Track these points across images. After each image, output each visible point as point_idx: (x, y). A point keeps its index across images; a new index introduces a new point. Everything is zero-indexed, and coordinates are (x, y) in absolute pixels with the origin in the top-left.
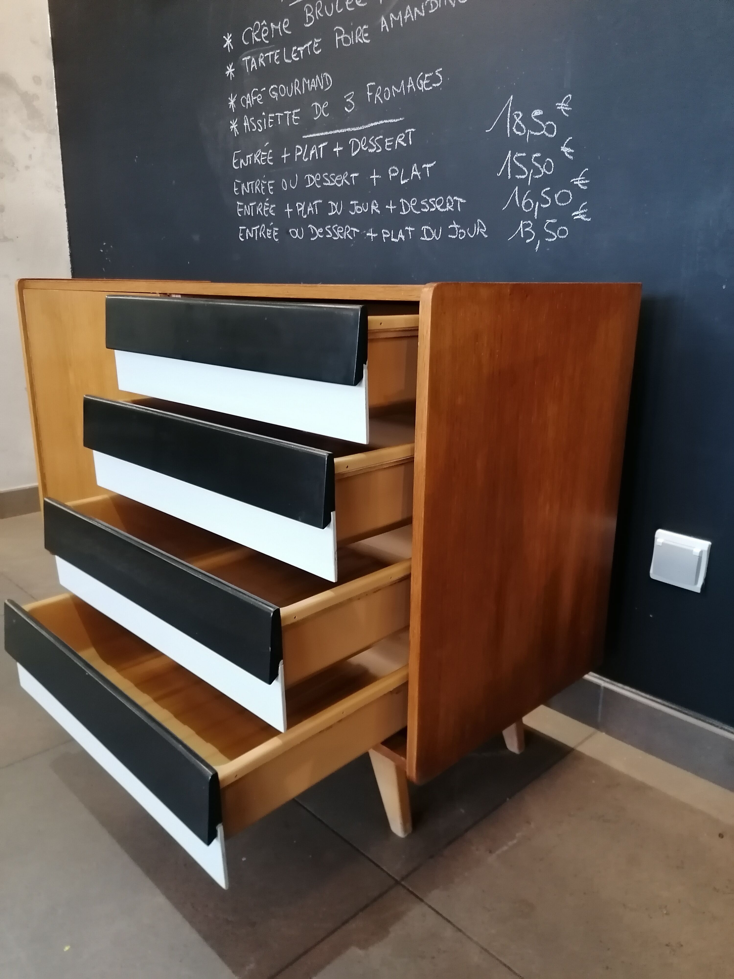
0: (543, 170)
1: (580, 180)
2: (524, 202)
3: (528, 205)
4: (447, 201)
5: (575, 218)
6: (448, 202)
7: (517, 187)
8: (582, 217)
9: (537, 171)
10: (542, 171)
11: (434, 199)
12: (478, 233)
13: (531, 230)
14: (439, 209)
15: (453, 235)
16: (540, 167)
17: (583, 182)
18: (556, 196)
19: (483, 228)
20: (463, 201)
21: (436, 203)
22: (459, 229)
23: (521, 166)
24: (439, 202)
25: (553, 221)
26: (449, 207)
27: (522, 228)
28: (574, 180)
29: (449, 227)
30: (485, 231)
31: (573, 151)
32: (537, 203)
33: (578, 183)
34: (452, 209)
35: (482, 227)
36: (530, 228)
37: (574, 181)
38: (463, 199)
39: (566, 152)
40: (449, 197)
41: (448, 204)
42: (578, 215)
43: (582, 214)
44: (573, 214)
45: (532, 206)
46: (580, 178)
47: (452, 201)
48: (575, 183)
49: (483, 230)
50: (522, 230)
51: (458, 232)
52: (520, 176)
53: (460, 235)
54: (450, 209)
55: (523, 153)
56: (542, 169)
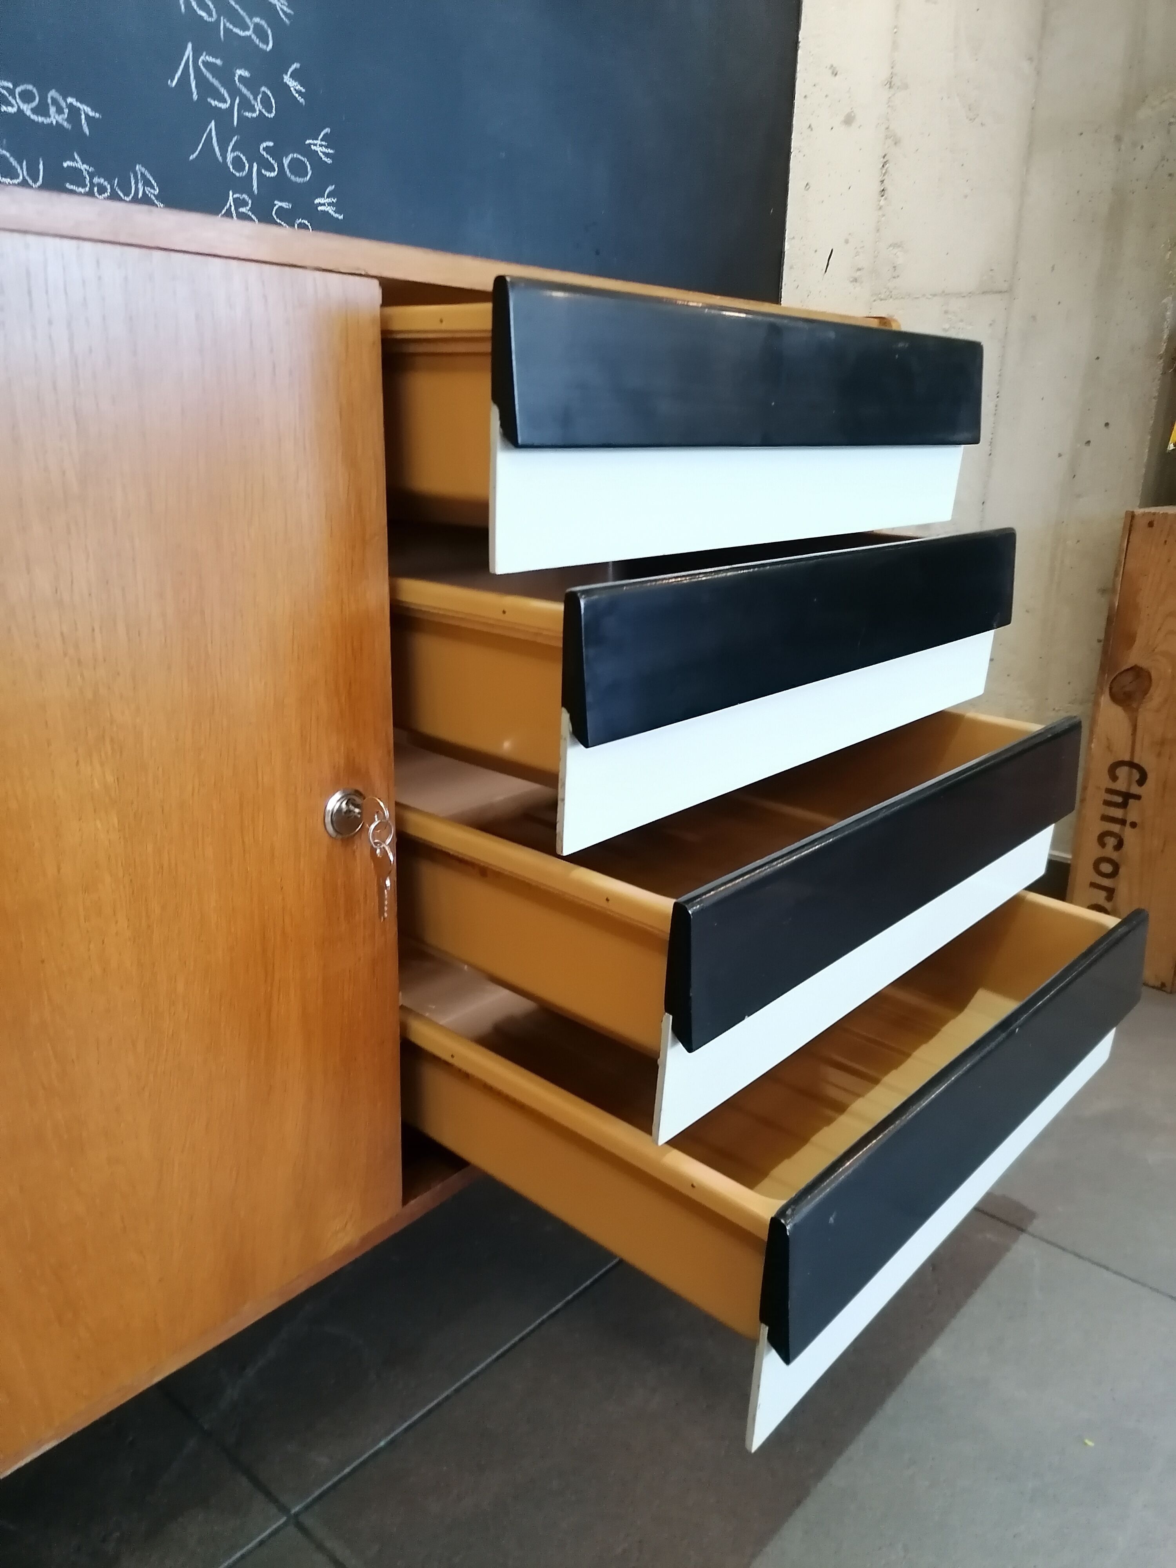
0: (258, 106)
1: (321, 146)
2: (230, 156)
3: (237, 162)
4: (49, 101)
5: (320, 208)
6: (52, 104)
7: (213, 123)
8: (330, 210)
9: (246, 105)
10: (256, 106)
11: (10, 86)
12: (140, 195)
13: (250, 213)
14: (28, 113)
15: (78, 186)
16: (251, 98)
17: (324, 150)
18: (286, 162)
19: (153, 187)
20: (94, 114)
21: (17, 96)
22: (92, 176)
23: (216, 83)
24: (27, 97)
25: (286, 205)
26: (54, 118)
27: (232, 204)
28: (311, 141)
29: (65, 165)
30: (156, 193)
31: (303, 90)
32: (255, 165)
33: (318, 149)
34: (65, 124)
35: (147, 183)
36: (248, 208)
37: (310, 144)
38: (94, 109)
39: (293, 87)
40: (53, 93)
41: (52, 110)
42: (324, 204)
43: (329, 204)
44: (317, 201)
45: (247, 168)
46: (319, 142)
47: (64, 105)
48: (313, 147)
49: (152, 191)
50: (233, 208)
51: (91, 182)
52: (216, 103)
53: (96, 189)
54: (60, 121)
55: (217, 58)
56: (256, 104)
